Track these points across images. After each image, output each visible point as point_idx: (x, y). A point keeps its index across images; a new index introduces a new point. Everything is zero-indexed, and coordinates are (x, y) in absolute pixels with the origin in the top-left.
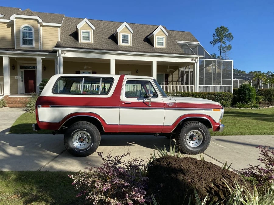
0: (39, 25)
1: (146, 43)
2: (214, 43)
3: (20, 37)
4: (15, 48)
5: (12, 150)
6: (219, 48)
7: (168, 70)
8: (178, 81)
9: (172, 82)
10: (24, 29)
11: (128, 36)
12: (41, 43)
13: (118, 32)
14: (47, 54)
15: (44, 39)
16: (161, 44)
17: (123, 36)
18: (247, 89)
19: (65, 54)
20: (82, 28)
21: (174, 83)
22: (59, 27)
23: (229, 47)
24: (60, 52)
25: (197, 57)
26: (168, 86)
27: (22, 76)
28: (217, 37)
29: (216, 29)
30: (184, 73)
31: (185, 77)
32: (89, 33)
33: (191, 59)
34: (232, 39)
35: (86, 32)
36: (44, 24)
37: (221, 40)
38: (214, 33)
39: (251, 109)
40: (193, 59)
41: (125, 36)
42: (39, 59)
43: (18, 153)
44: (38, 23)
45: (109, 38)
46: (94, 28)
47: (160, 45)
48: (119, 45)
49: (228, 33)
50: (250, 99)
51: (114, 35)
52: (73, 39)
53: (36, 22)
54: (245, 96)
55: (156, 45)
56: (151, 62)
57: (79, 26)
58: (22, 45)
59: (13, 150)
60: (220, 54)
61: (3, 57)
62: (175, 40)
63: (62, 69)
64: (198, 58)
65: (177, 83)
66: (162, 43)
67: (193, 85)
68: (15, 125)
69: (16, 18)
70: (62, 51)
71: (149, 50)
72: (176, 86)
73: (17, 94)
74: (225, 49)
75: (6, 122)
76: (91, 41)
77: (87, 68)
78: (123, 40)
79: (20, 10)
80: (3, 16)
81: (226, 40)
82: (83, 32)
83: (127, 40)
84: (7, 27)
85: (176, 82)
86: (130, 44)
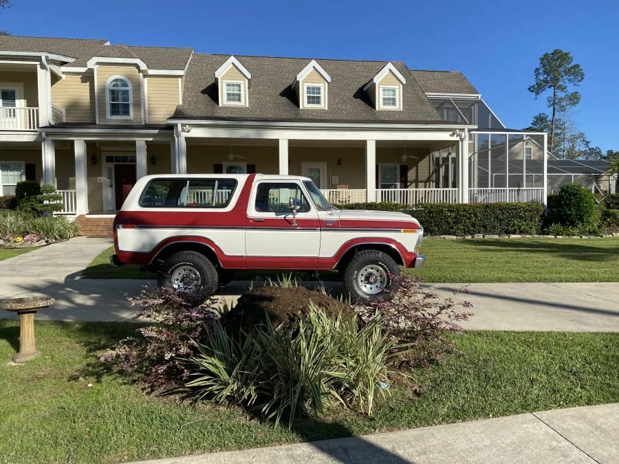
0: (141, 74)
1: (359, 100)
2: (537, 89)
3: (105, 100)
4: (97, 123)
5: (80, 299)
6: (549, 101)
7: (404, 157)
8: (428, 180)
9: (417, 182)
10: (112, 84)
11: (319, 89)
12: (145, 110)
13: (298, 82)
14: (156, 131)
15: (151, 102)
16: (391, 102)
17: (308, 88)
18: (575, 195)
19: (188, 131)
20: (225, 77)
21: (419, 184)
22: (181, 76)
23: (574, 99)
24: (180, 128)
25: (464, 129)
26: (407, 191)
27: (110, 178)
28: (545, 76)
29: (542, 57)
30: (441, 162)
31: (442, 171)
32: (239, 86)
33: (451, 133)
34: (582, 78)
35: (233, 85)
36: (151, 72)
37: (554, 83)
38: (538, 67)
39: (581, 237)
40: (454, 134)
41: (313, 88)
42: (141, 142)
43: (90, 303)
44: (140, 71)
45: (282, 94)
46: (249, 76)
47: (389, 104)
48: (301, 107)
49: (572, 65)
50: (581, 216)
51: (293, 87)
52: (209, 99)
53: (134, 69)
54: (570, 210)
55: (380, 105)
56: (364, 143)
57: (220, 73)
58: (109, 116)
59: (83, 300)
60: (553, 116)
61: (75, 142)
62: (423, 92)
63: (183, 163)
64: (466, 130)
65: (428, 184)
66: (394, 99)
67: (457, 189)
68: (92, 266)
69: (98, 63)
70: (183, 125)
71: (364, 116)
72: (425, 191)
73: (101, 212)
74: (563, 104)
75: (78, 262)
76: (244, 102)
77: (235, 158)
78: (309, 97)
79: (108, 44)
80: (74, 60)
81: (567, 81)
82: (228, 85)
83: (319, 98)
84: (82, 82)
85: (425, 182)
86: (324, 105)
